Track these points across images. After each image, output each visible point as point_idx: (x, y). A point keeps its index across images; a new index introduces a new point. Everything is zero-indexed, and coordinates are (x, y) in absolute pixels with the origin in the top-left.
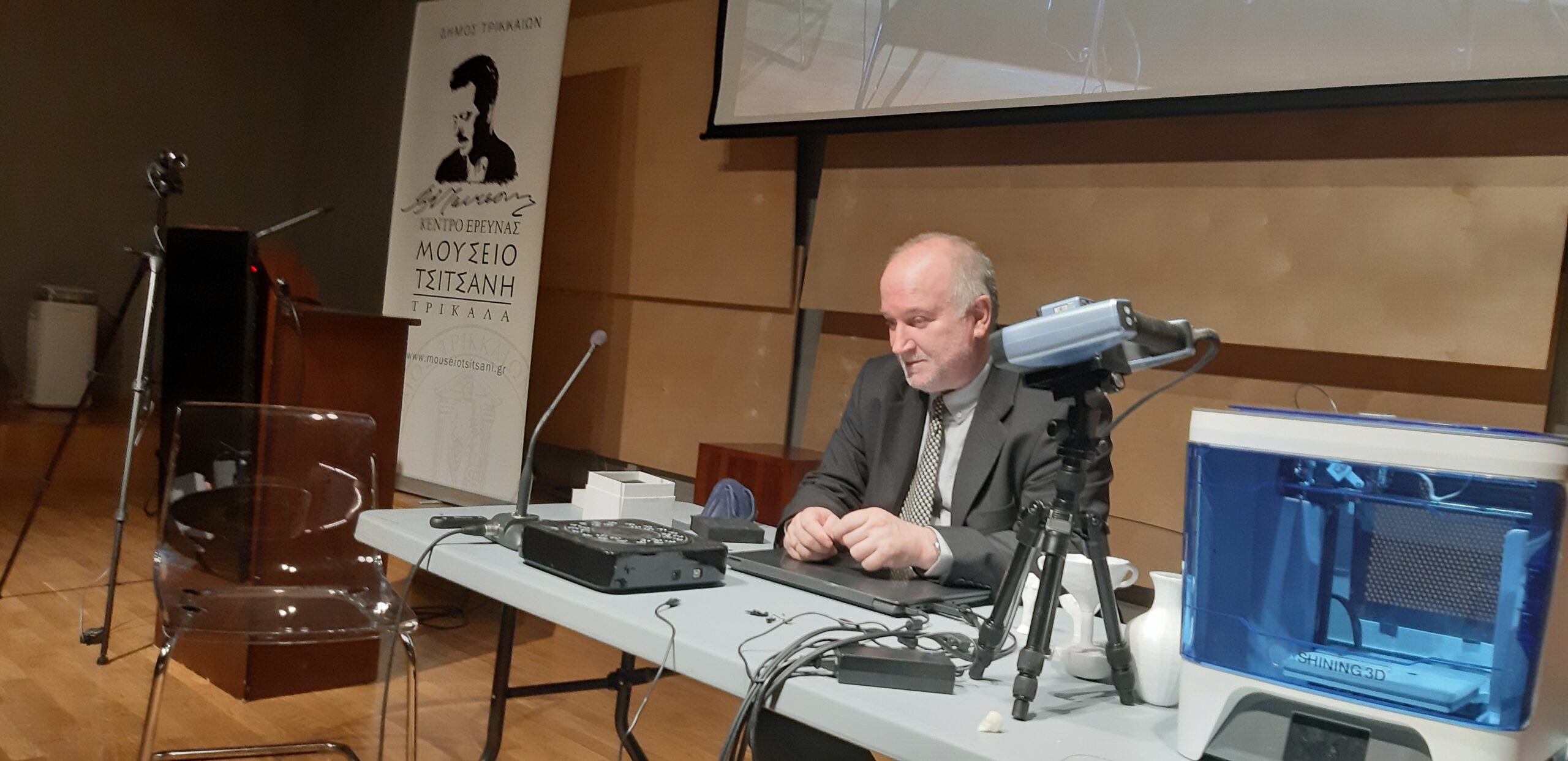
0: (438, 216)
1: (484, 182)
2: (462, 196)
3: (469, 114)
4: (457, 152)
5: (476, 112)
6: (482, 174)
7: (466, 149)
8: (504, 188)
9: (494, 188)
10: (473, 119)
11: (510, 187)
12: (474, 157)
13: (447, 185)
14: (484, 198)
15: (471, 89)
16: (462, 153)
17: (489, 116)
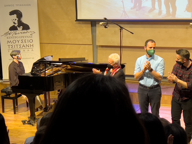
0: (12, 36)
1: (22, 30)
2: (17, 33)
5: (17, 19)
6: (22, 29)
7: (16, 25)
8: (27, 31)
9: (25, 31)
10: (17, 20)
11: (29, 31)
14: (23, 33)
16: (15, 26)
17: (21, 19)
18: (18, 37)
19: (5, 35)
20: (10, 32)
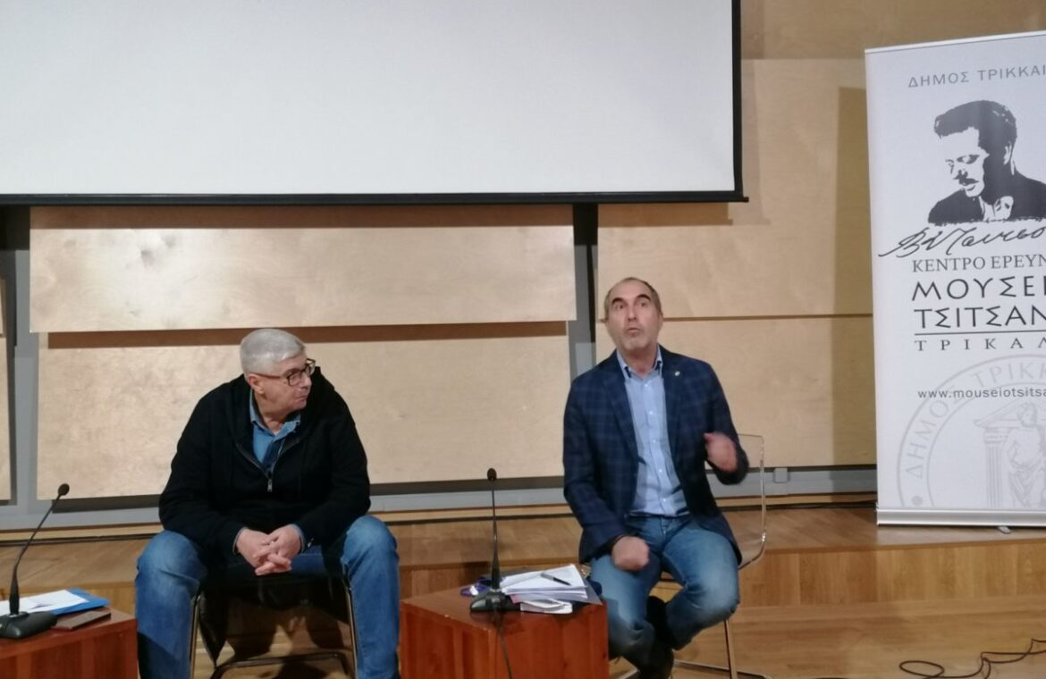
0: (943, 257)
1: (1013, 217)
2: (978, 235)
3: (973, 158)
4: (961, 194)
5: (983, 155)
6: (1006, 213)
7: (976, 190)
10: (979, 163)
12: (991, 195)
13: (948, 228)
14: (1016, 234)
15: (972, 134)
16: (969, 194)
17: (1007, 157)
18: (979, 263)
19: (901, 252)
20: (933, 230)
